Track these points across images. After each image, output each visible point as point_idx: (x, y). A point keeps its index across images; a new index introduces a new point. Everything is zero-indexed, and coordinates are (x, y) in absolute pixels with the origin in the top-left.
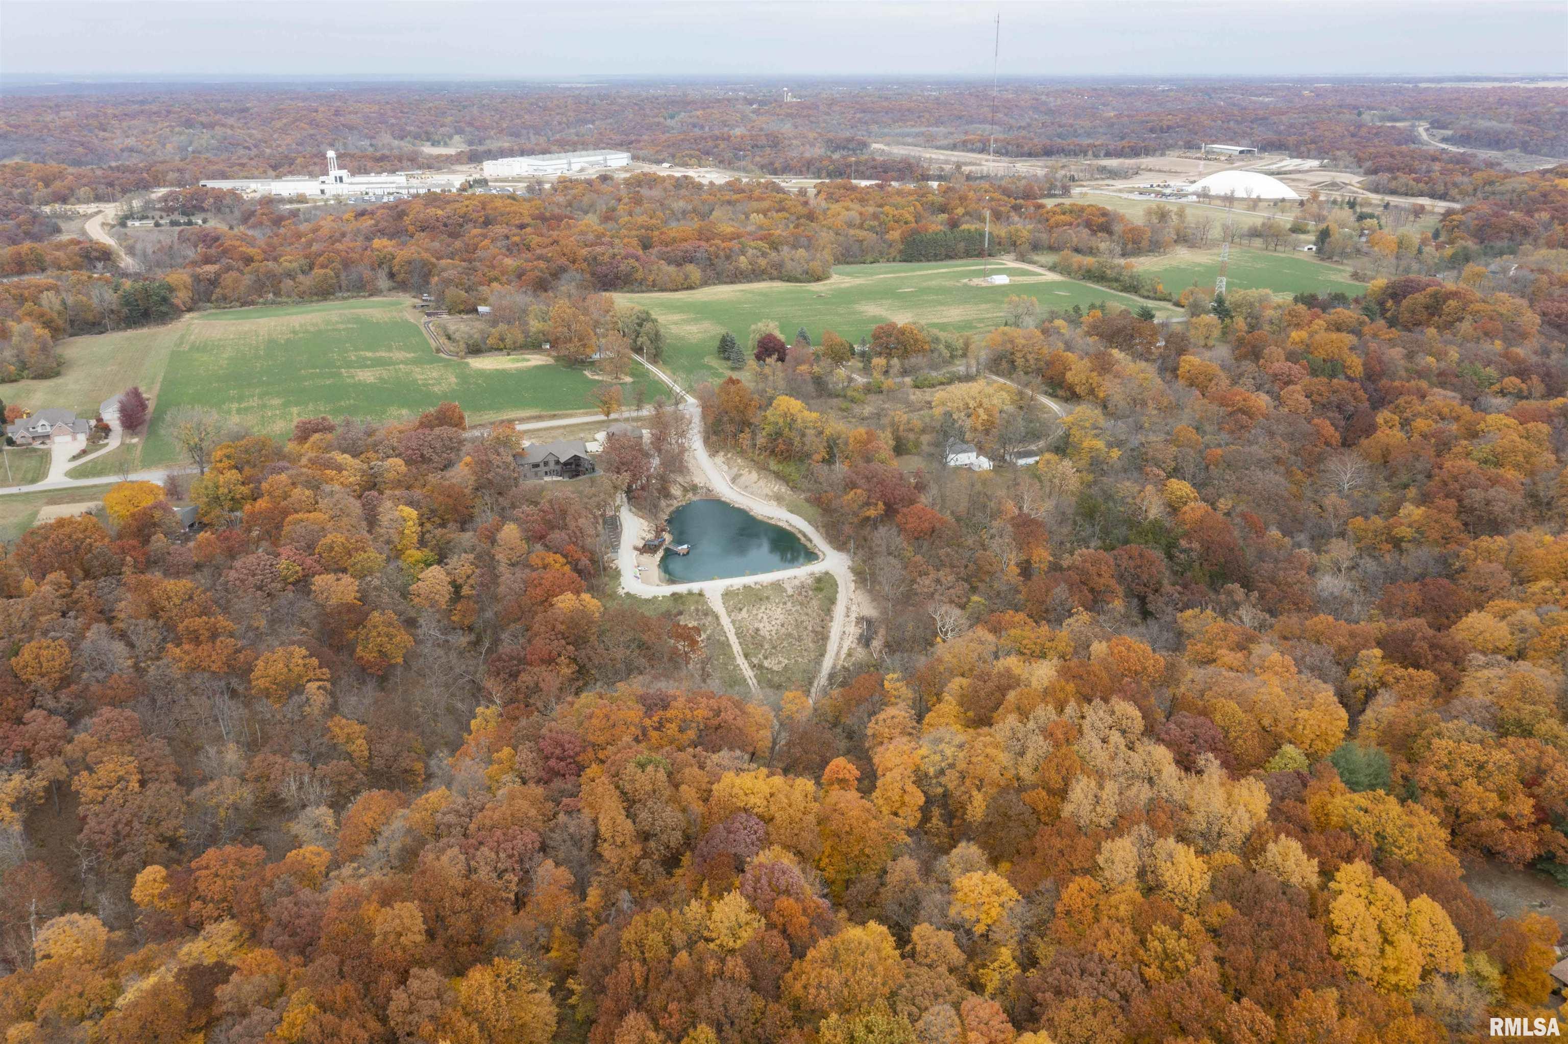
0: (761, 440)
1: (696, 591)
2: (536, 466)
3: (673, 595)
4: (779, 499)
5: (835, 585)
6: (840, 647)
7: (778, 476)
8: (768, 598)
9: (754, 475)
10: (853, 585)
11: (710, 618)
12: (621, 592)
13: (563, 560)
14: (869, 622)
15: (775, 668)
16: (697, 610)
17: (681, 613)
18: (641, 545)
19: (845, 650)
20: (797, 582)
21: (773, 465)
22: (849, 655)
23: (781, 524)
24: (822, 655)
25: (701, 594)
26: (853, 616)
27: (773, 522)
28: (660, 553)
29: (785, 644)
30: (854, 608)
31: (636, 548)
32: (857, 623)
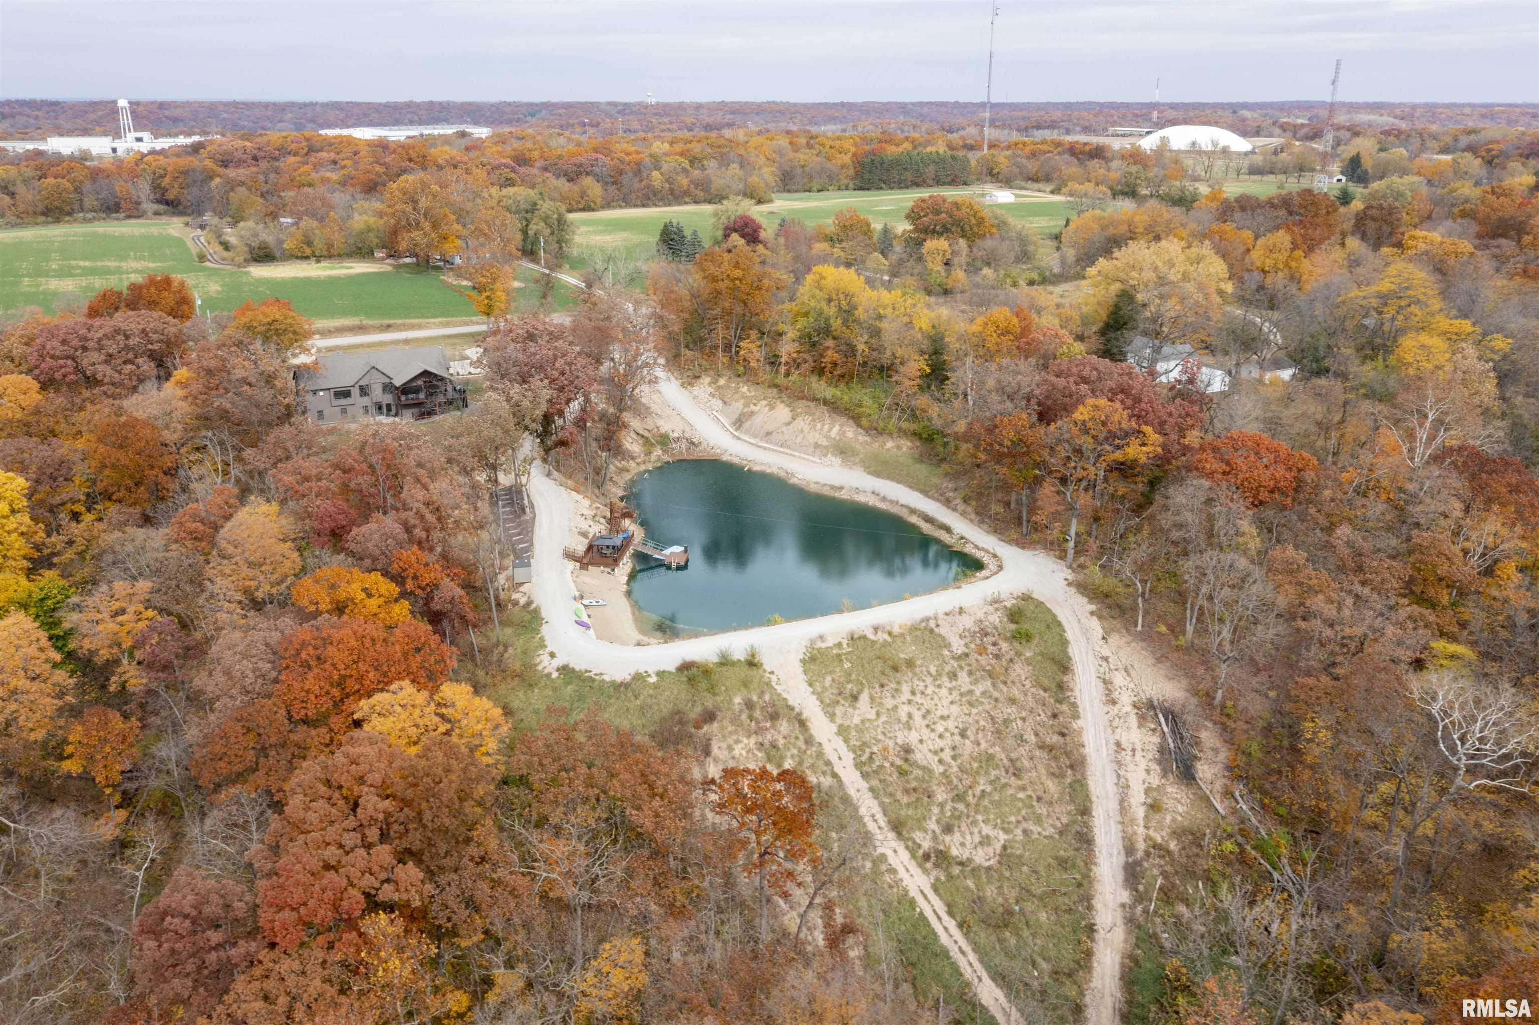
0: (787, 349)
1: (739, 655)
2: (344, 394)
3: (686, 667)
4: (843, 451)
5: (1054, 624)
6: (1124, 788)
7: (834, 407)
8: (910, 664)
9: (783, 412)
10: (1095, 625)
11: (784, 726)
12: (547, 665)
13: (388, 588)
14: (1172, 716)
15: (981, 857)
16: (749, 705)
17: (710, 717)
18: (580, 547)
19: (1137, 798)
20: (967, 622)
21: (822, 388)
22: (1154, 807)
23: (862, 498)
24: (1085, 811)
25: (752, 663)
26: (1126, 700)
27: (844, 495)
28: (626, 565)
29: (983, 785)
30: (1119, 679)
31: (570, 555)
32: (1142, 718)
